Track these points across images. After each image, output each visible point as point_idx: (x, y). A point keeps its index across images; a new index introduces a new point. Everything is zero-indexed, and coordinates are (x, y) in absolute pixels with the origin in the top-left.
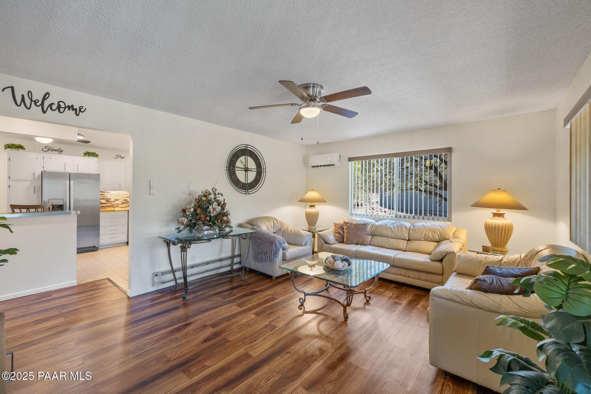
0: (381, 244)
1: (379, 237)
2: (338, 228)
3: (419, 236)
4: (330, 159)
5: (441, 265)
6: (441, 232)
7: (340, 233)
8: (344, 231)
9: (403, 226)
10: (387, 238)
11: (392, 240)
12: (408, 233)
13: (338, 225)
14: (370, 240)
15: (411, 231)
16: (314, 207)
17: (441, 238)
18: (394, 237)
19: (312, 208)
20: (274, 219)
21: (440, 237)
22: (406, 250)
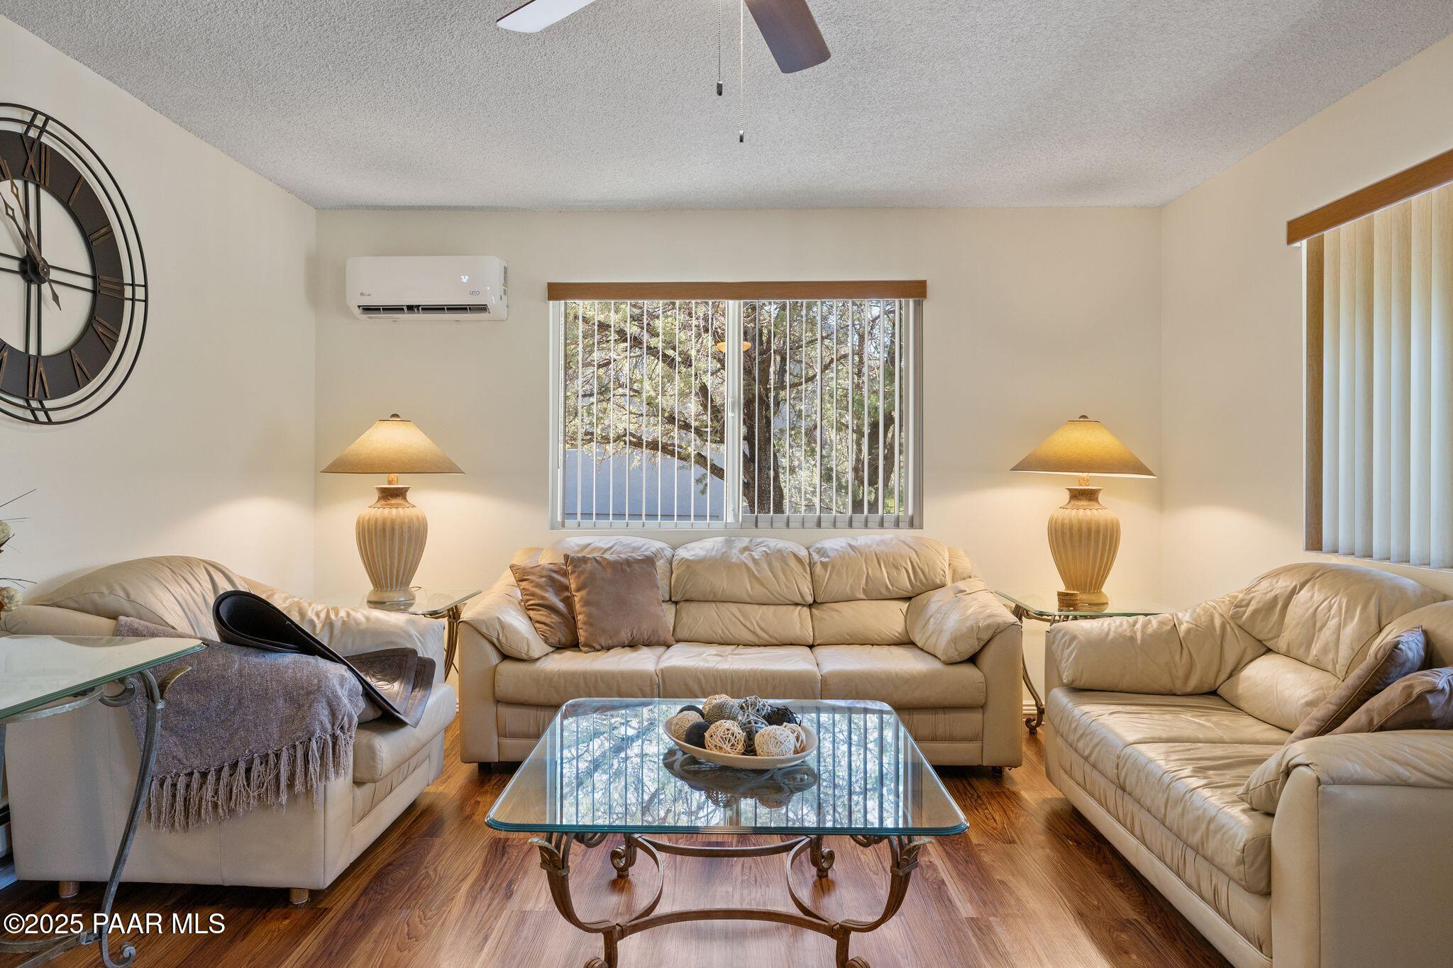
0: (720, 632)
1: (707, 605)
2: (538, 586)
3: (849, 586)
4: (465, 279)
5: (981, 674)
6: (915, 564)
7: (552, 609)
8: (567, 594)
9: (787, 554)
10: (741, 605)
11: (757, 613)
12: (809, 577)
13: (532, 574)
14: (673, 624)
15: (818, 569)
16: (405, 498)
17: (919, 584)
18: (765, 600)
19: (393, 501)
20: (211, 569)
21: (916, 581)
22: (818, 642)
